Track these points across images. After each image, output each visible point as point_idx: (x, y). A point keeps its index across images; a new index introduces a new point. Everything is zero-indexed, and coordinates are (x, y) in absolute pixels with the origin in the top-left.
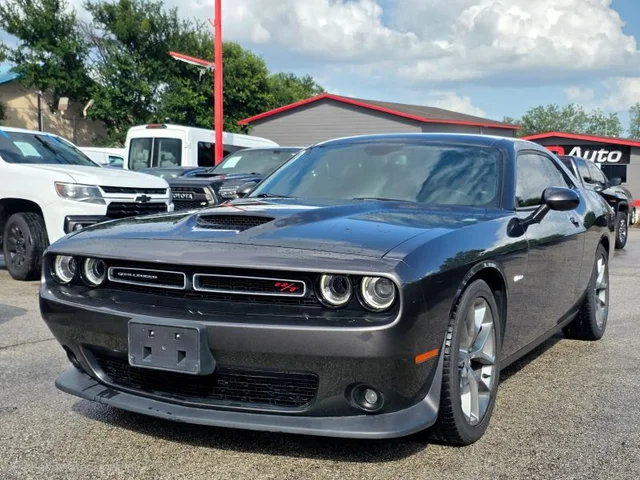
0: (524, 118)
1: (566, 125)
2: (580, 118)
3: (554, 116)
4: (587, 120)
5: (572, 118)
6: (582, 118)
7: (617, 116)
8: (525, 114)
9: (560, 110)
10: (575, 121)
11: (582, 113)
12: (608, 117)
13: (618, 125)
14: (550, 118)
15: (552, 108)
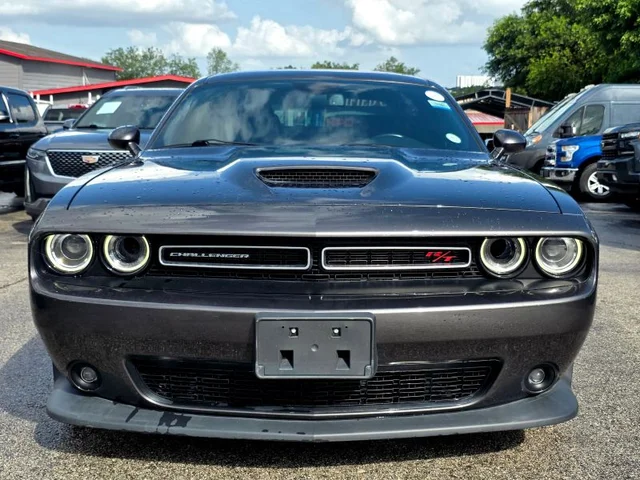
0: (103, 60)
1: (146, 68)
2: (160, 62)
3: (134, 58)
4: (166, 64)
5: (152, 62)
6: (161, 62)
7: (196, 61)
8: (104, 56)
9: (140, 53)
10: (155, 64)
11: (162, 57)
12: (187, 62)
13: (197, 71)
14: (130, 61)
15: (131, 51)
